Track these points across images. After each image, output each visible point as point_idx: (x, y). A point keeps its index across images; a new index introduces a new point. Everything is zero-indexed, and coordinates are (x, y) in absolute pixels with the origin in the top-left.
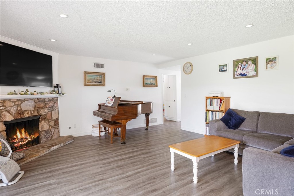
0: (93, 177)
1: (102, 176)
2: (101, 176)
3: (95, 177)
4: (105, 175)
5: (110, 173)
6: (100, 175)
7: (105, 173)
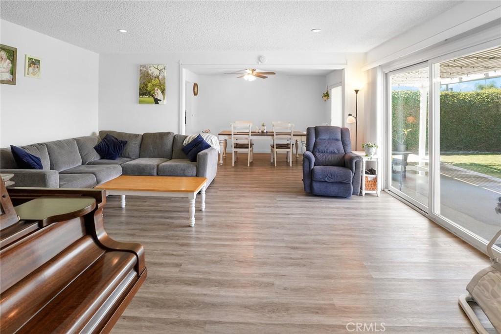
0: (305, 258)
1: (291, 254)
2: (292, 256)
3: (302, 257)
4: (284, 255)
5: (275, 256)
6: (291, 258)
7: (282, 258)
